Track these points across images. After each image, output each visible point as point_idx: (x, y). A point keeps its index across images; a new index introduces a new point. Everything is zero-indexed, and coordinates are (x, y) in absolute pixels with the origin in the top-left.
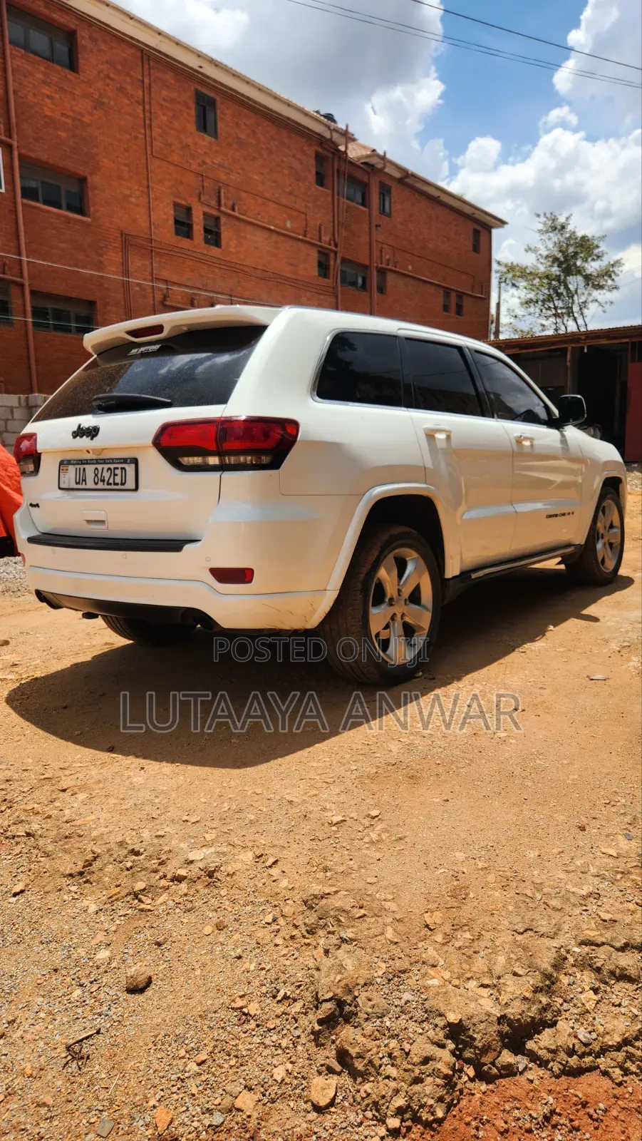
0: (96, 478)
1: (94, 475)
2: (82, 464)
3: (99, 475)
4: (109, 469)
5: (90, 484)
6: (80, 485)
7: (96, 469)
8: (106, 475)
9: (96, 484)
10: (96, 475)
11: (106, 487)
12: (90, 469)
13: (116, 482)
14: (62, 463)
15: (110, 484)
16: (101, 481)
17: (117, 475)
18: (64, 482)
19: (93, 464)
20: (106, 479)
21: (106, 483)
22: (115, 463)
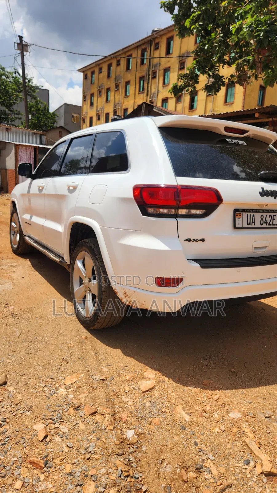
0: (262, 221)
1: (261, 219)
2: (253, 212)
3: (264, 219)
4: (270, 216)
5: (258, 224)
6: (250, 226)
7: (262, 215)
8: (268, 219)
9: (262, 224)
10: (262, 219)
11: (268, 226)
12: (258, 216)
13: (274, 223)
14: (236, 211)
15: (271, 225)
16: (265, 223)
17: (275, 219)
18: (239, 224)
19: (261, 212)
20: (268, 222)
21: (268, 224)
22: (274, 213)
